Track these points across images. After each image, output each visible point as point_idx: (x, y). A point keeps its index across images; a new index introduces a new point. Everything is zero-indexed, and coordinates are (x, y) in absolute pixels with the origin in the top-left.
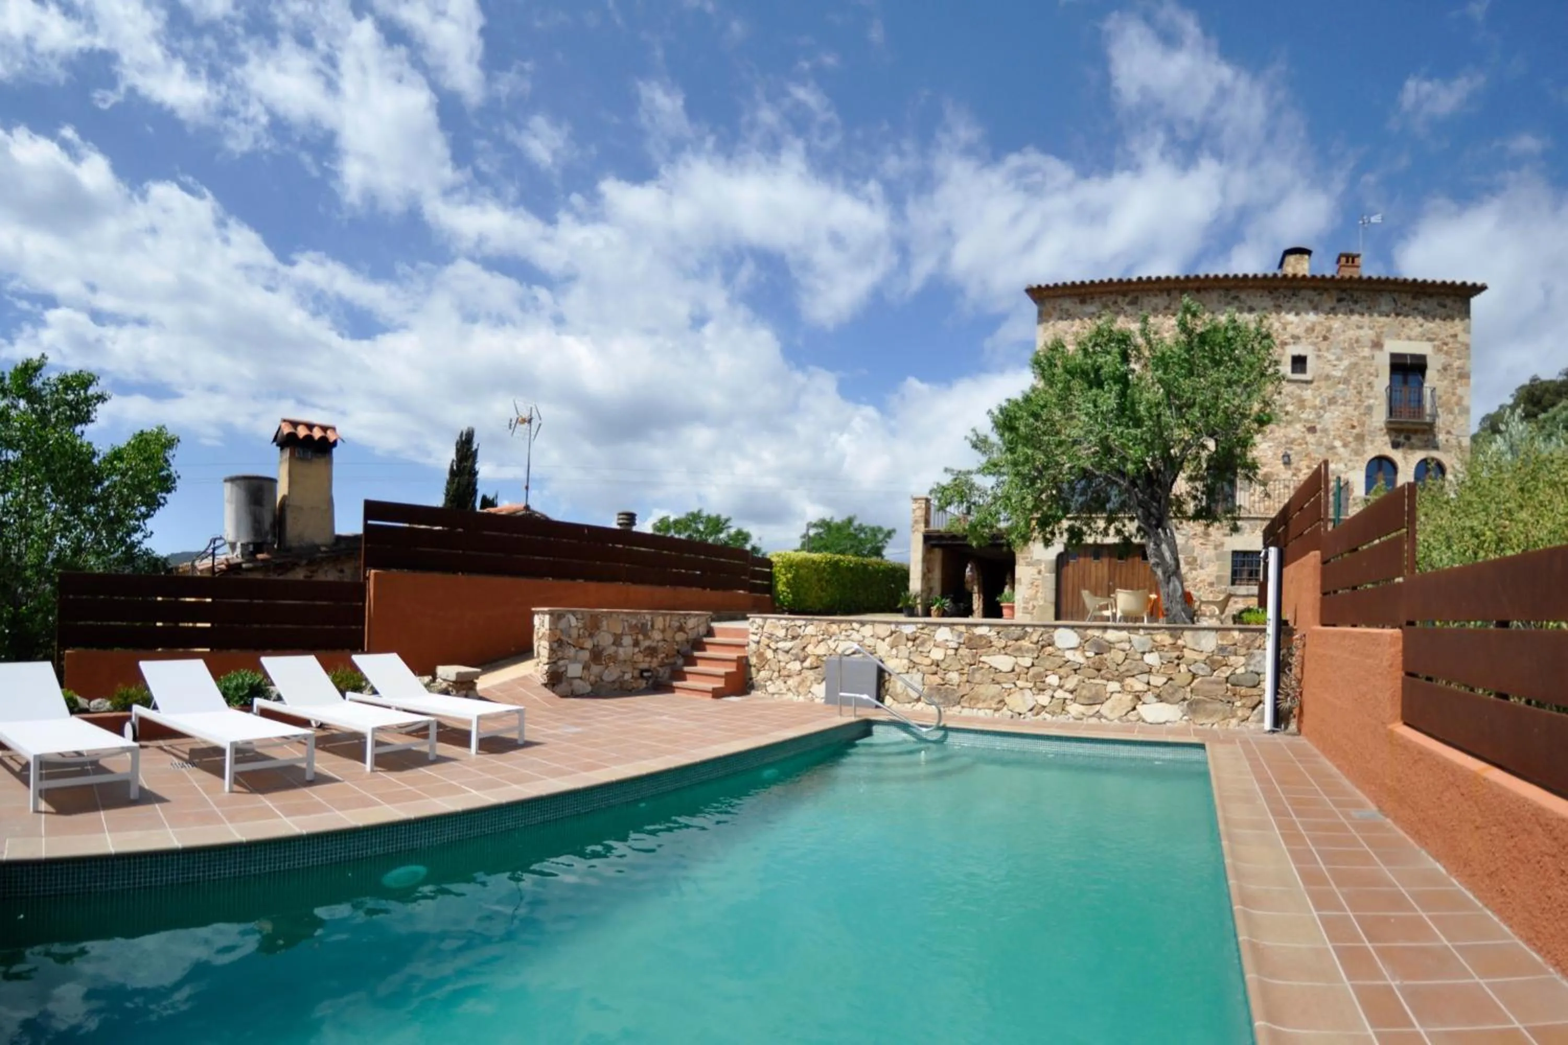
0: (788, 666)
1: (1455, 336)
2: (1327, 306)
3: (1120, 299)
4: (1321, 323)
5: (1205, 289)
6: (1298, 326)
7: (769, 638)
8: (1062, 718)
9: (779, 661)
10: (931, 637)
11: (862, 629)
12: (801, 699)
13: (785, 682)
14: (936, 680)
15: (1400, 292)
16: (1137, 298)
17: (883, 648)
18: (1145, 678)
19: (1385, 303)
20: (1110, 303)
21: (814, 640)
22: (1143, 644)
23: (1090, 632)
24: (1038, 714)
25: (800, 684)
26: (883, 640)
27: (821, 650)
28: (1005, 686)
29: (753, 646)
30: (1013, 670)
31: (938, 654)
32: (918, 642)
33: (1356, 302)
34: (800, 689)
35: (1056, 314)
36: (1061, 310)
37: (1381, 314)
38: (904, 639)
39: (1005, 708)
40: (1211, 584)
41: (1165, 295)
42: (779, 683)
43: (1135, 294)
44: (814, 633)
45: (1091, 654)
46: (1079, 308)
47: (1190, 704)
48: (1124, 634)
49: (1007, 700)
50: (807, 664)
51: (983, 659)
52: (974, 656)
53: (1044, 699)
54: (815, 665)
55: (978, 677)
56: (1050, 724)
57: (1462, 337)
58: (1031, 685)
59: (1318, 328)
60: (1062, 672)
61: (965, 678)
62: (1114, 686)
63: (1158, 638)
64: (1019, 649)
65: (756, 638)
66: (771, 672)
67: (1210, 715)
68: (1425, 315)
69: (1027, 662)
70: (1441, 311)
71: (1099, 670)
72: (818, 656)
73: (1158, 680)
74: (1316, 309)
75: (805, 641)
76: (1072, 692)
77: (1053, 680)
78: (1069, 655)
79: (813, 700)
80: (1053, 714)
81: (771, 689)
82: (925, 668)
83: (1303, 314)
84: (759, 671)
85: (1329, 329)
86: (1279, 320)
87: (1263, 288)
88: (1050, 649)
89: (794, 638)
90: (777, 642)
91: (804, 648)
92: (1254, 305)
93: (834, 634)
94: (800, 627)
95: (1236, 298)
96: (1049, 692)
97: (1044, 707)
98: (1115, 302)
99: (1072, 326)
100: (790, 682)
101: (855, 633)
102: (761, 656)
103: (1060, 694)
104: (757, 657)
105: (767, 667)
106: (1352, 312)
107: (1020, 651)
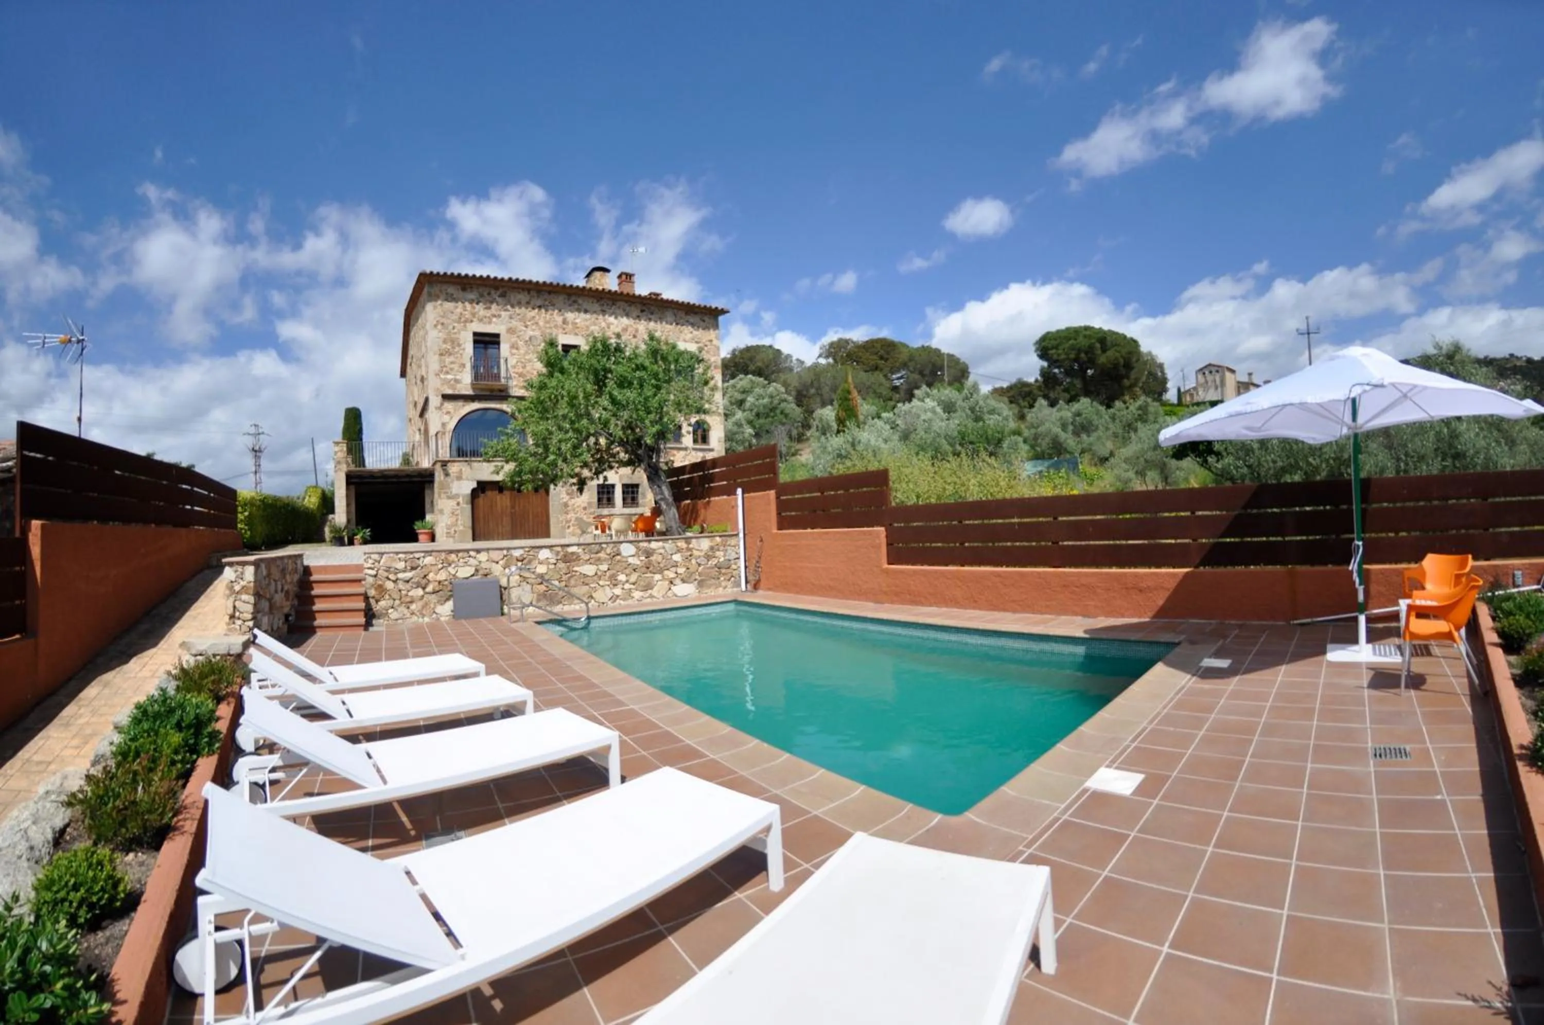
0: (410, 594)
1: (711, 341)
2: (635, 314)
3: (493, 292)
4: (631, 326)
5: (555, 292)
6: (617, 326)
7: (387, 571)
8: (630, 602)
9: (400, 591)
10: (535, 557)
11: (478, 556)
12: (426, 619)
13: (408, 608)
14: (542, 588)
15: (679, 309)
16: (506, 292)
17: (497, 570)
18: (674, 569)
19: (669, 315)
20: (485, 294)
21: (433, 568)
22: (671, 549)
23: (641, 544)
24: (615, 601)
25: (423, 607)
26: (497, 563)
27: (442, 576)
28: (592, 585)
29: (370, 580)
30: (596, 574)
31: (541, 569)
32: (525, 562)
33: (652, 313)
34: (424, 612)
35: (443, 296)
36: (447, 294)
37: (667, 323)
38: (515, 561)
39: (593, 601)
40: (585, 509)
41: (526, 293)
42: (403, 609)
43: (505, 289)
44: (434, 563)
45: (643, 558)
46: (461, 294)
47: (699, 583)
48: (661, 544)
49: (594, 595)
50: (430, 589)
51: (576, 569)
52: (568, 568)
53: (618, 591)
54: (437, 589)
55: (573, 582)
56: (622, 606)
57: (715, 342)
58: (608, 583)
59: (630, 329)
60: (627, 571)
61: (563, 584)
62: (658, 577)
63: (679, 544)
64: (599, 559)
65: (373, 572)
66: (392, 601)
67: (709, 587)
68: (693, 325)
69: (604, 567)
70: (702, 323)
71: (648, 568)
72: (440, 582)
73: (681, 570)
74: (627, 315)
75: (425, 571)
76: (634, 584)
77: (622, 577)
78: (631, 560)
79: (438, 619)
80: (624, 599)
81: (393, 614)
82: (533, 581)
83: (619, 318)
84: (377, 601)
85: (637, 330)
86: (605, 320)
87: (593, 297)
88: (618, 558)
89: (413, 568)
90: (396, 574)
91: (425, 576)
92: (588, 308)
93: (453, 562)
94: (418, 559)
95: (575, 302)
96: (620, 586)
97: (618, 596)
98: (489, 294)
99: (457, 307)
100: (413, 607)
101: (471, 559)
102: (381, 589)
103: (627, 586)
104: (376, 589)
105: (387, 597)
106: (650, 320)
107: (599, 561)
